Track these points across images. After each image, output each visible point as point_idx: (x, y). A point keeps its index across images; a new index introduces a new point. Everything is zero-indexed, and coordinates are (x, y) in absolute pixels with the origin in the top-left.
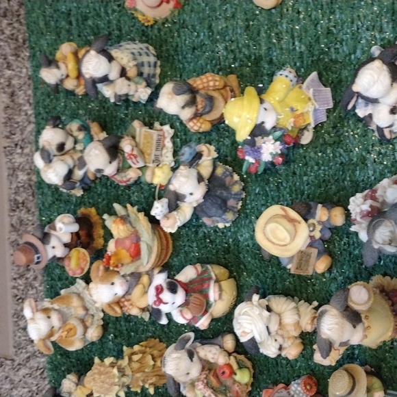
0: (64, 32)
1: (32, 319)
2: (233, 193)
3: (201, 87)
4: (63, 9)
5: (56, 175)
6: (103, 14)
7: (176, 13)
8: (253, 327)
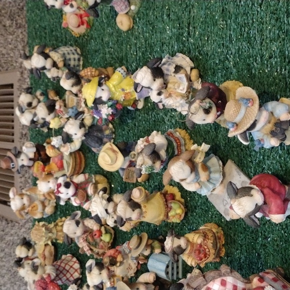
0: (43, 38)
1: (13, 199)
2: (105, 134)
3: (84, 75)
4: (43, 25)
5: (26, 120)
6: (59, 29)
7: (89, 30)
8: (97, 209)
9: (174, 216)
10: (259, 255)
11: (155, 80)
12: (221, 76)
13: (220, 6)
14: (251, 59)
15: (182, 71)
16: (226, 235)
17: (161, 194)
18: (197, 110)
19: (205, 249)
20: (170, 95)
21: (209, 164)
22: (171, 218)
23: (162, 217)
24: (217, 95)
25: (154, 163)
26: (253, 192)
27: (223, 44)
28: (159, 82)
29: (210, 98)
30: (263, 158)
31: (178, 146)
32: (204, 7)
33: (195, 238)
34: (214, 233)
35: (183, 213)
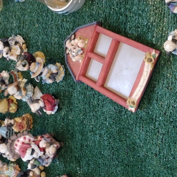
9: (12, 110)
10: (45, 128)
11: (5, 48)
12: (36, 49)
13: (36, 17)
14: (47, 44)
15: (18, 44)
16: (33, 119)
17: (7, 99)
18: (19, 65)
19: (23, 125)
20: (12, 55)
21: (27, 88)
22: (10, 111)
23: (6, 110)
24: (30, 59)
25: (2, 85)
26: (40, 101)
27: (37, 35)
28: (7, 49)
29: (27, 60)
30: (50, 87)
31: (15, 78)
32: (30, 16)
33: (18, 120)
34: (28, 118)
35: (16, 108)
